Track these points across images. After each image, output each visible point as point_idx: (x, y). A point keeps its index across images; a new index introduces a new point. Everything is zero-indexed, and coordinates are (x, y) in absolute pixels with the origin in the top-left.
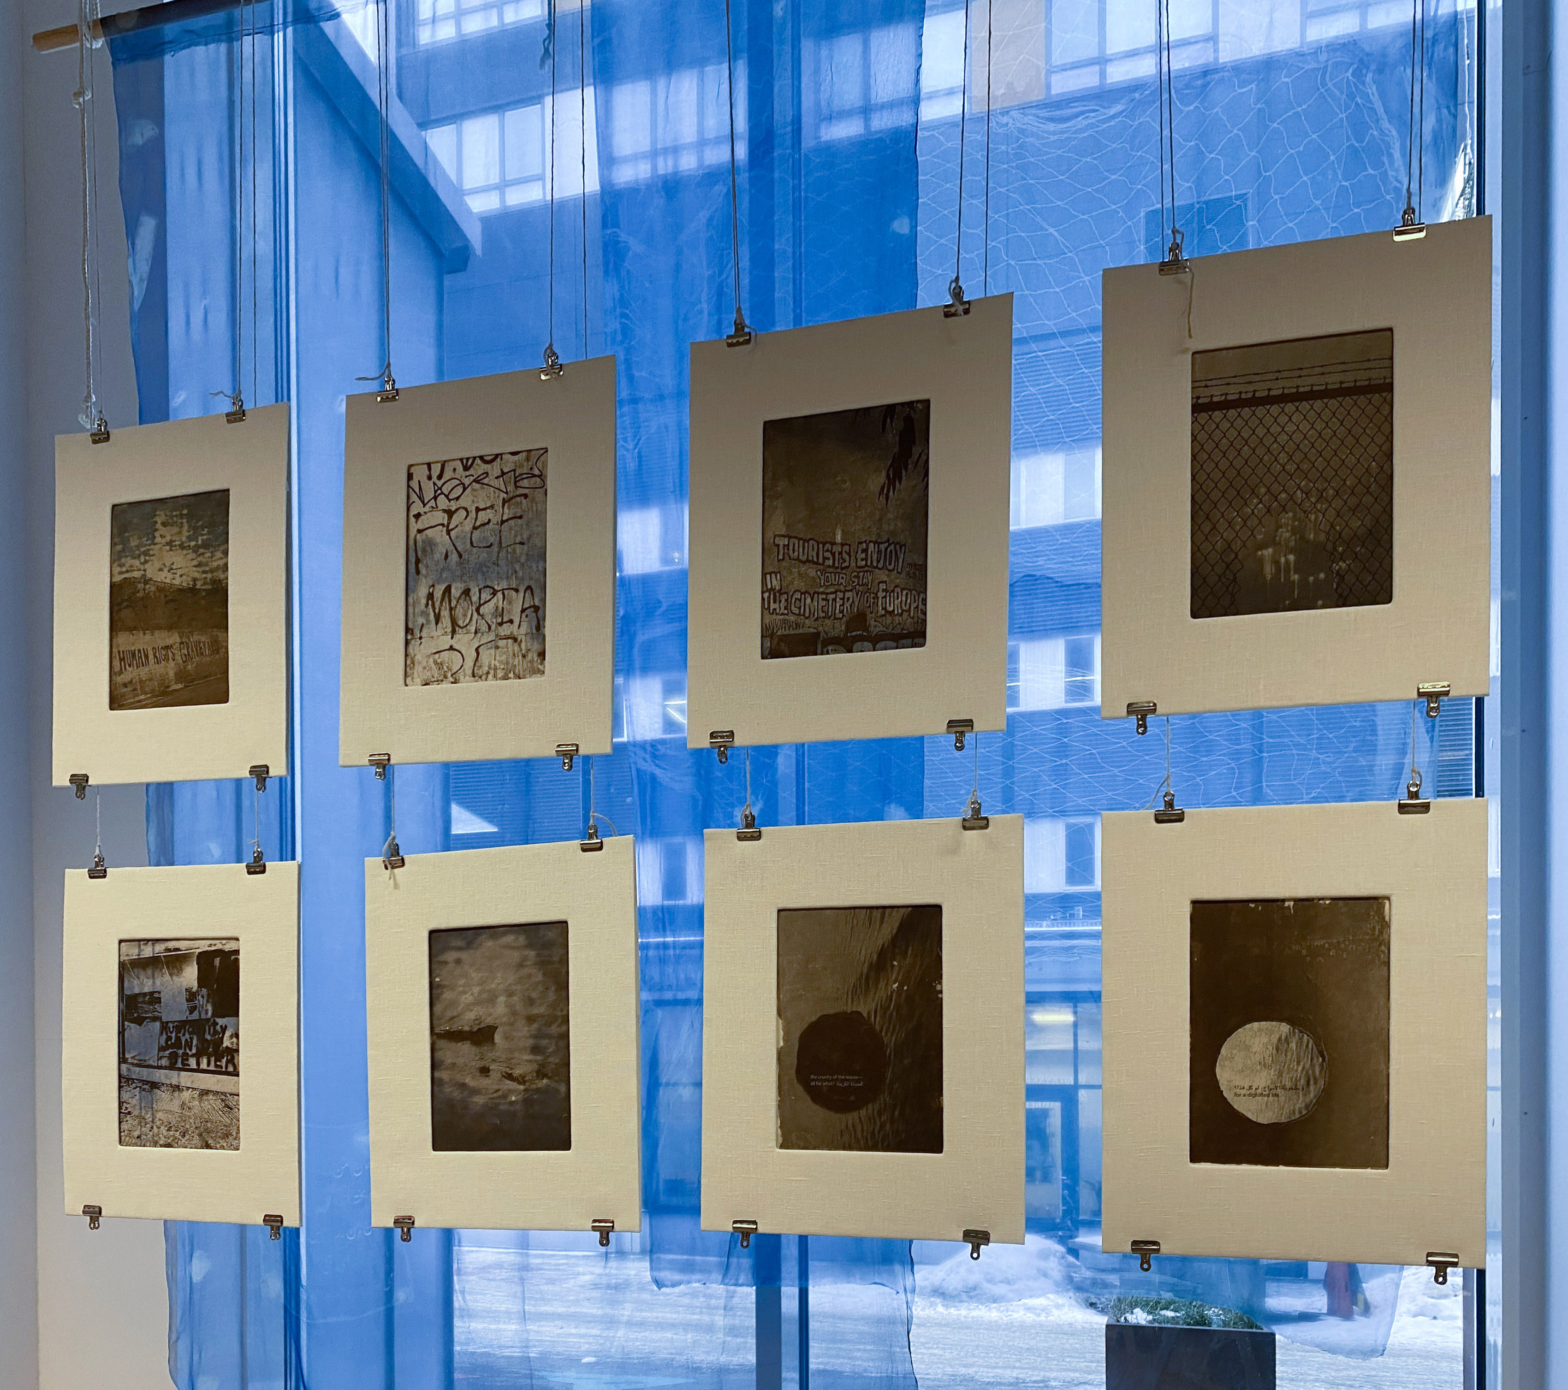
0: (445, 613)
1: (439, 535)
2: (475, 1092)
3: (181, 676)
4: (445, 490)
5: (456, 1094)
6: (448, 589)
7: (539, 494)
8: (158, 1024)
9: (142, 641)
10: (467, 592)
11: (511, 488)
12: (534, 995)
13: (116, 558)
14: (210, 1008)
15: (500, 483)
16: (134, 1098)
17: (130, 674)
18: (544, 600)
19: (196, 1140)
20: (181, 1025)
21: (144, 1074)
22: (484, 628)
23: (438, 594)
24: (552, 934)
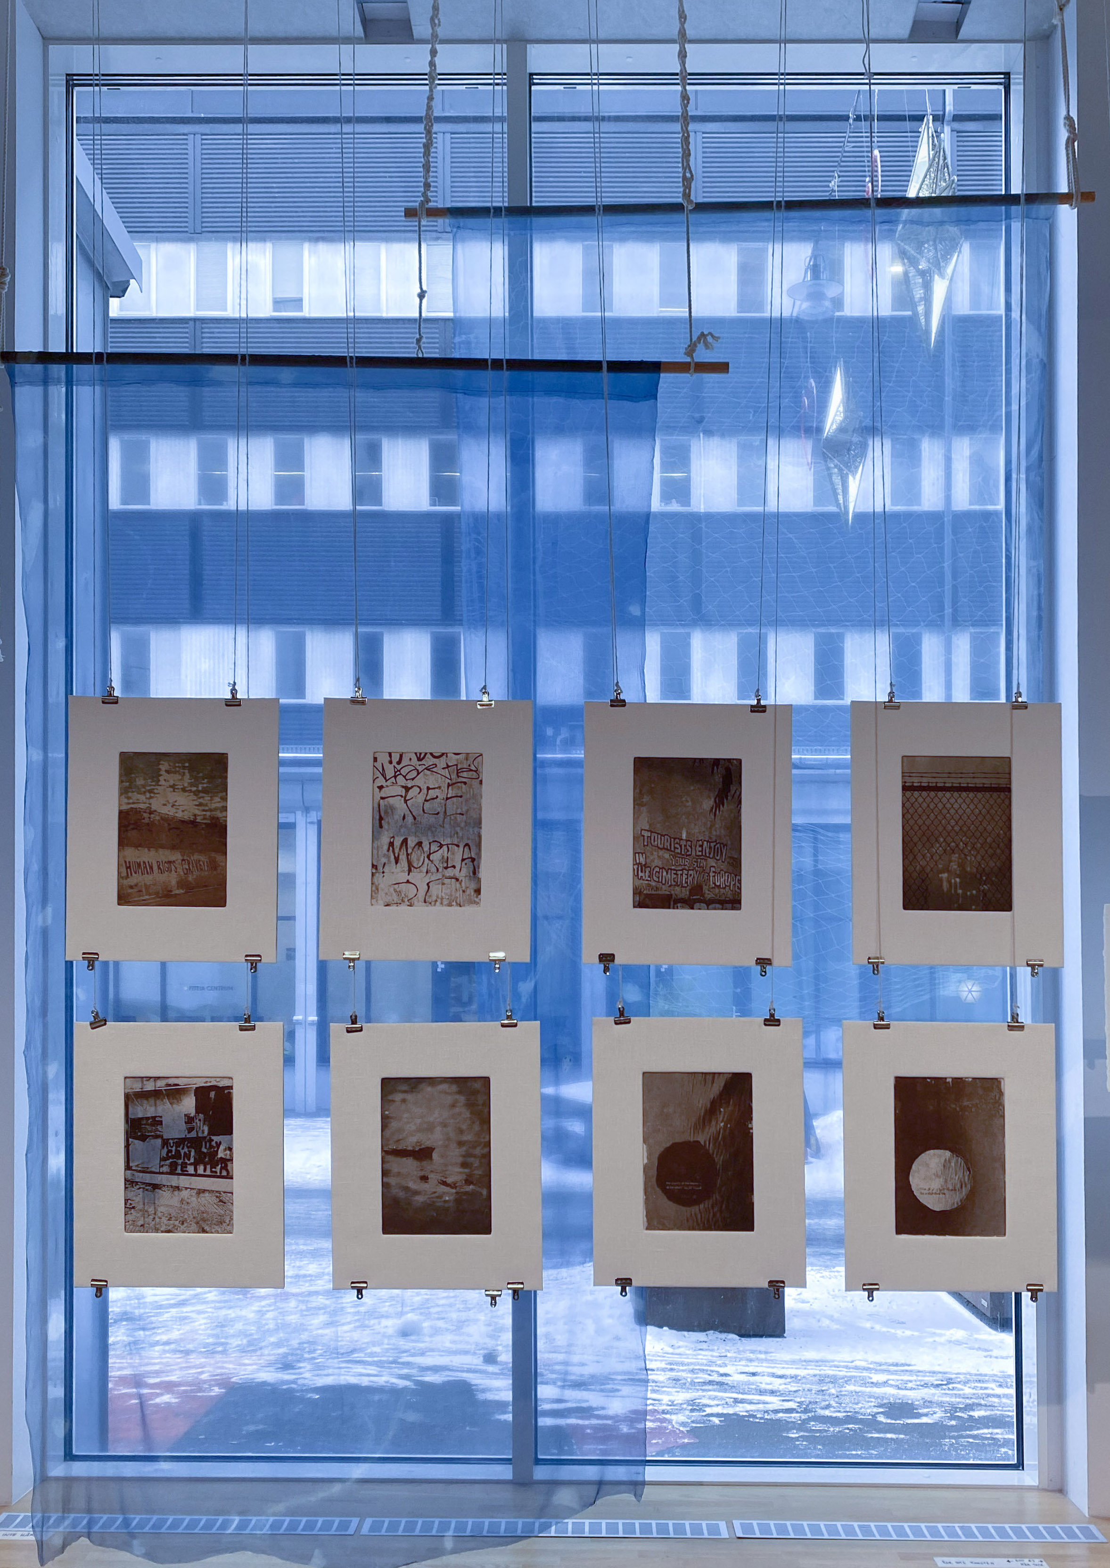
0: (403, 857)
1: (398, 803)
2: (417, 1193)
3: (181, 884)
4: (404, 772)
5: (401, 1194)
6: (405, 841)
7: (475, 783)
8: (159, 1141)
9: (147, 856)
10: (420, 844)
11: (454, 776)
12: (464, 1127)
13: (124, 791)
14: (206, 1129)
15: (446, 772)
16: (138, 1196)
17: (135, 879)
18: (479, 854)
19: (194, 1226)
20: (180, 1142)
21: (147, 1178)
22: (434, 869)
23: (397, 843)
24: (477, 1085)
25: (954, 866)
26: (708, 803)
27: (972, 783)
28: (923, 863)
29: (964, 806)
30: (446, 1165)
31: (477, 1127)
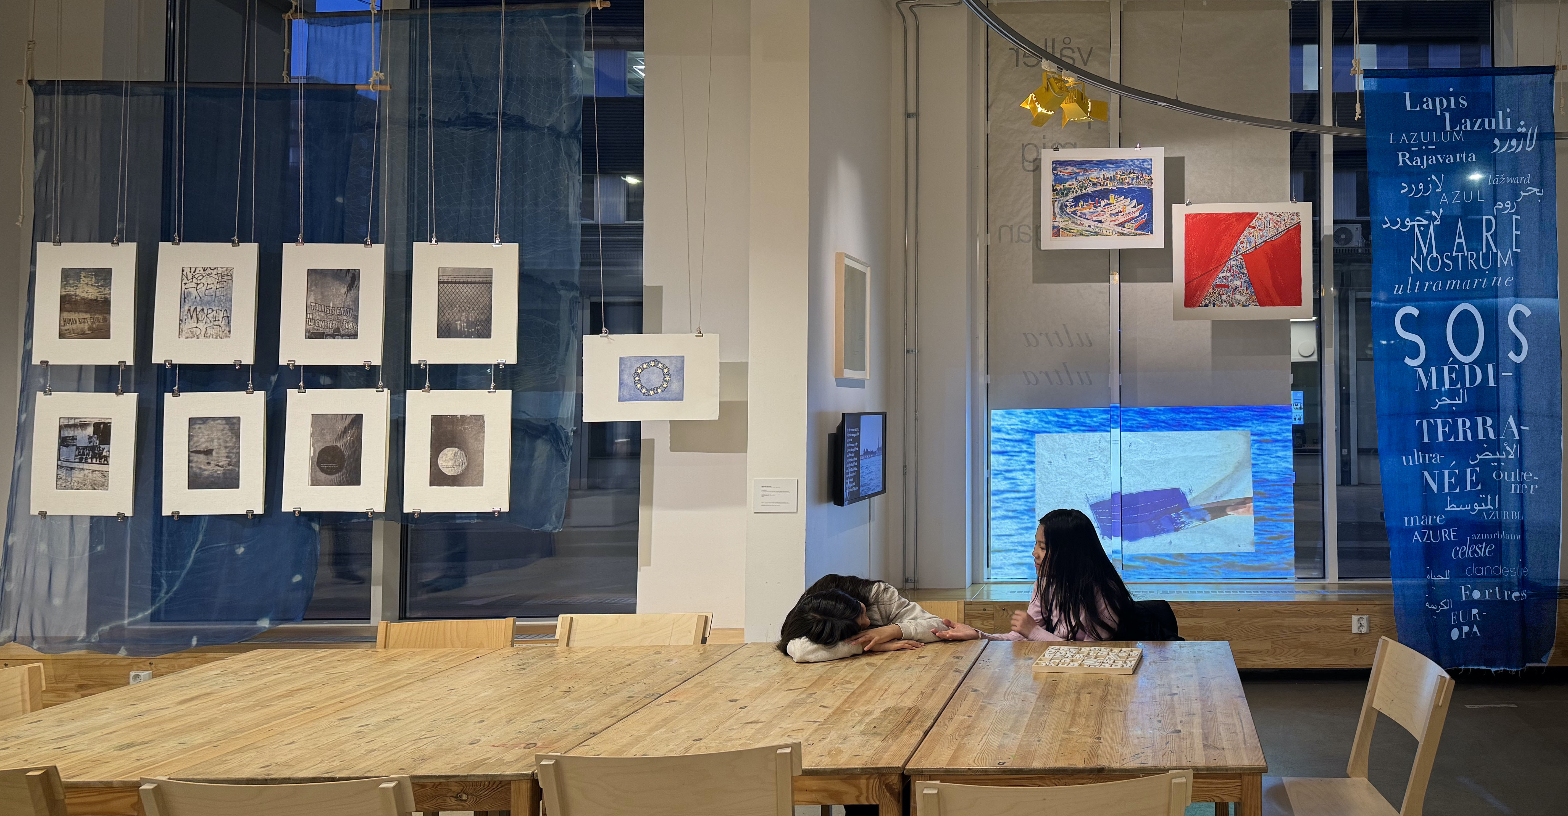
0: (194, 316)
1: (193, 291)
3: (89, 329)
4: (196, 276)
6: (196, 308)
7: (230, 281)
8: (75, 447)
9: (74, 316)
10: (203, 310)
11: (220, 278)
12: (228, 440)
13: (63, 286)
14: (98, 442)
15: (216, 276)
16: (63, 473)
17: (68, 327)
18: (231, 314)
19: (91, 487)
20: (85, 448)
21: (68, 464)
22: (209, 321)
23: (192, 309)
24: (235, 421)
25: (463, 318)
26: (344, 290)
27: (473, 280)
28: (448, 317)
29: (469, 291)
30: (219, 457)
31: (234, 440)
